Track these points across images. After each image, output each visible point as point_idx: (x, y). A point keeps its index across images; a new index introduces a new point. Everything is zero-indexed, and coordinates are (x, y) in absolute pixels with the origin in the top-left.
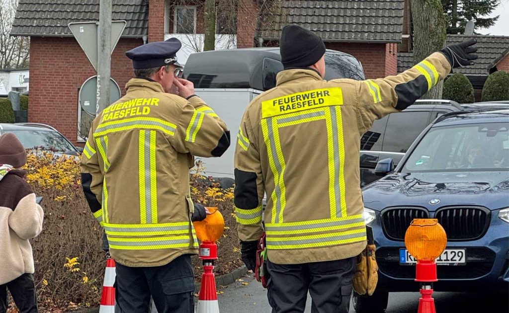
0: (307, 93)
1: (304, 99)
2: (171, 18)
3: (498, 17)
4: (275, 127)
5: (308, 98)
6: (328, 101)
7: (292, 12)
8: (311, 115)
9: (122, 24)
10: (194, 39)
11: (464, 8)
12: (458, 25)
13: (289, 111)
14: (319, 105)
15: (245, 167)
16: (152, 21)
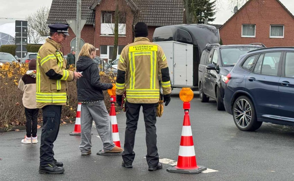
0: (146, 45)
1: (144, 47)
2: (103, 18)
3: (216, 18)
4: (134, 55)
5: (146, 47)
6: (152, 49)
7: (145, 16)
8: (146, 53)
9: (85, 20)
10: (111, 25)
11: (204, 15)
12: (202, 21)
13: (139, 50)
14: (149, 50)
15: (122, 68)
16: (97, 19)
